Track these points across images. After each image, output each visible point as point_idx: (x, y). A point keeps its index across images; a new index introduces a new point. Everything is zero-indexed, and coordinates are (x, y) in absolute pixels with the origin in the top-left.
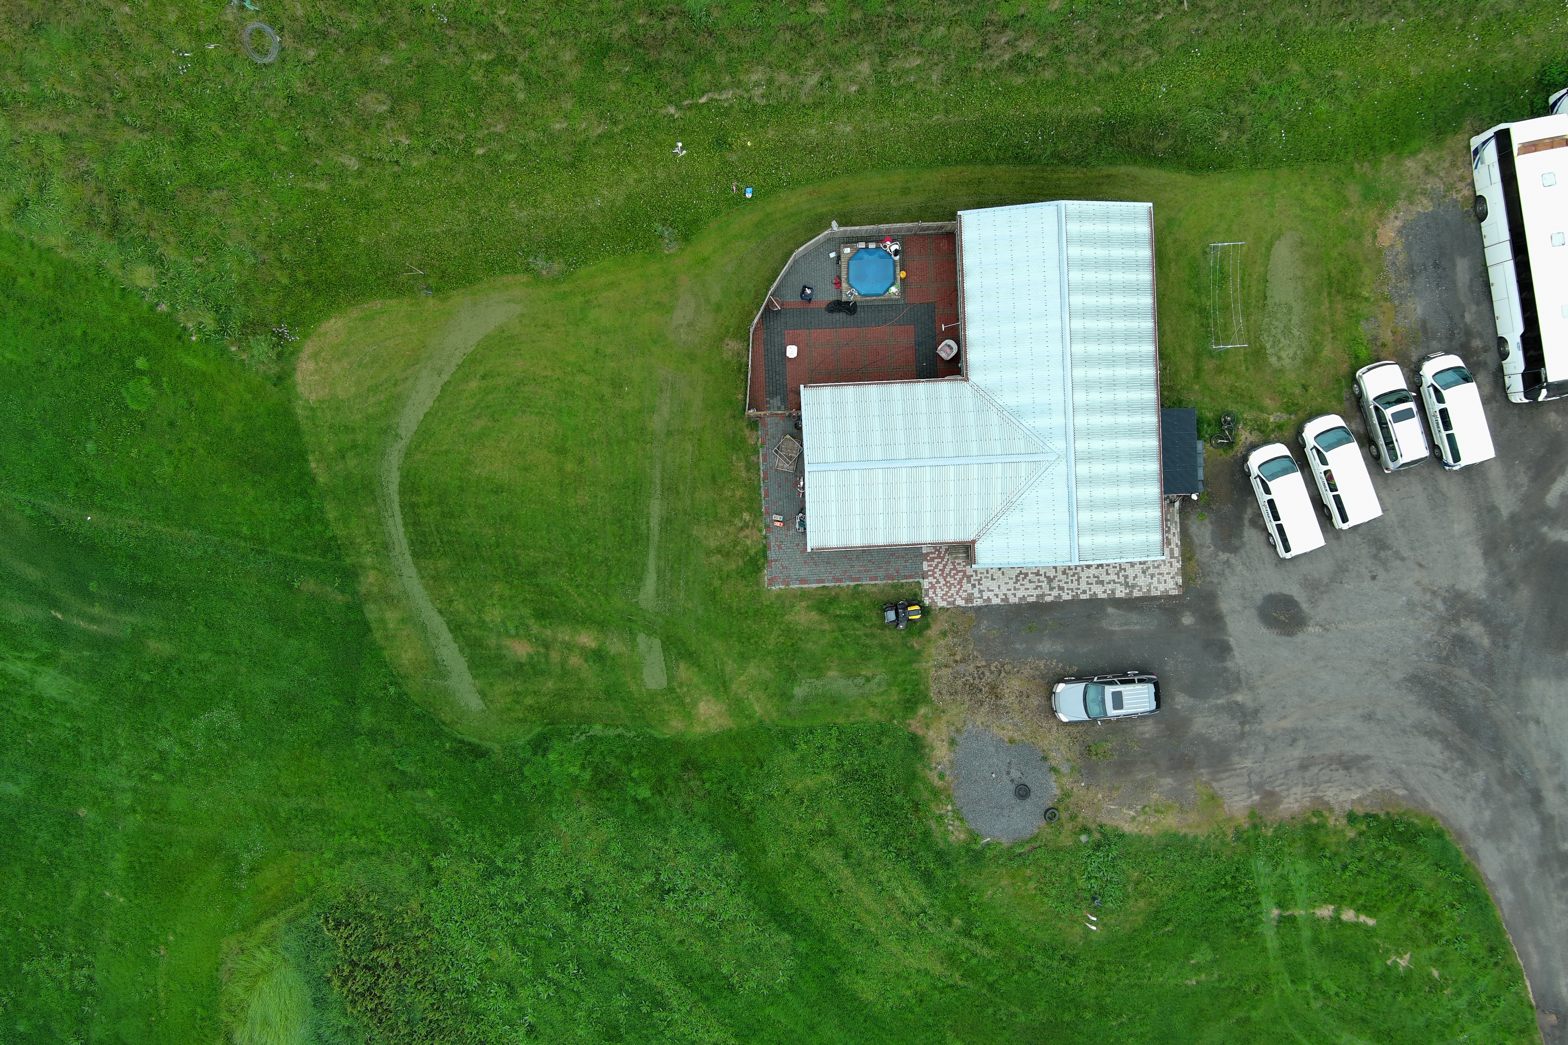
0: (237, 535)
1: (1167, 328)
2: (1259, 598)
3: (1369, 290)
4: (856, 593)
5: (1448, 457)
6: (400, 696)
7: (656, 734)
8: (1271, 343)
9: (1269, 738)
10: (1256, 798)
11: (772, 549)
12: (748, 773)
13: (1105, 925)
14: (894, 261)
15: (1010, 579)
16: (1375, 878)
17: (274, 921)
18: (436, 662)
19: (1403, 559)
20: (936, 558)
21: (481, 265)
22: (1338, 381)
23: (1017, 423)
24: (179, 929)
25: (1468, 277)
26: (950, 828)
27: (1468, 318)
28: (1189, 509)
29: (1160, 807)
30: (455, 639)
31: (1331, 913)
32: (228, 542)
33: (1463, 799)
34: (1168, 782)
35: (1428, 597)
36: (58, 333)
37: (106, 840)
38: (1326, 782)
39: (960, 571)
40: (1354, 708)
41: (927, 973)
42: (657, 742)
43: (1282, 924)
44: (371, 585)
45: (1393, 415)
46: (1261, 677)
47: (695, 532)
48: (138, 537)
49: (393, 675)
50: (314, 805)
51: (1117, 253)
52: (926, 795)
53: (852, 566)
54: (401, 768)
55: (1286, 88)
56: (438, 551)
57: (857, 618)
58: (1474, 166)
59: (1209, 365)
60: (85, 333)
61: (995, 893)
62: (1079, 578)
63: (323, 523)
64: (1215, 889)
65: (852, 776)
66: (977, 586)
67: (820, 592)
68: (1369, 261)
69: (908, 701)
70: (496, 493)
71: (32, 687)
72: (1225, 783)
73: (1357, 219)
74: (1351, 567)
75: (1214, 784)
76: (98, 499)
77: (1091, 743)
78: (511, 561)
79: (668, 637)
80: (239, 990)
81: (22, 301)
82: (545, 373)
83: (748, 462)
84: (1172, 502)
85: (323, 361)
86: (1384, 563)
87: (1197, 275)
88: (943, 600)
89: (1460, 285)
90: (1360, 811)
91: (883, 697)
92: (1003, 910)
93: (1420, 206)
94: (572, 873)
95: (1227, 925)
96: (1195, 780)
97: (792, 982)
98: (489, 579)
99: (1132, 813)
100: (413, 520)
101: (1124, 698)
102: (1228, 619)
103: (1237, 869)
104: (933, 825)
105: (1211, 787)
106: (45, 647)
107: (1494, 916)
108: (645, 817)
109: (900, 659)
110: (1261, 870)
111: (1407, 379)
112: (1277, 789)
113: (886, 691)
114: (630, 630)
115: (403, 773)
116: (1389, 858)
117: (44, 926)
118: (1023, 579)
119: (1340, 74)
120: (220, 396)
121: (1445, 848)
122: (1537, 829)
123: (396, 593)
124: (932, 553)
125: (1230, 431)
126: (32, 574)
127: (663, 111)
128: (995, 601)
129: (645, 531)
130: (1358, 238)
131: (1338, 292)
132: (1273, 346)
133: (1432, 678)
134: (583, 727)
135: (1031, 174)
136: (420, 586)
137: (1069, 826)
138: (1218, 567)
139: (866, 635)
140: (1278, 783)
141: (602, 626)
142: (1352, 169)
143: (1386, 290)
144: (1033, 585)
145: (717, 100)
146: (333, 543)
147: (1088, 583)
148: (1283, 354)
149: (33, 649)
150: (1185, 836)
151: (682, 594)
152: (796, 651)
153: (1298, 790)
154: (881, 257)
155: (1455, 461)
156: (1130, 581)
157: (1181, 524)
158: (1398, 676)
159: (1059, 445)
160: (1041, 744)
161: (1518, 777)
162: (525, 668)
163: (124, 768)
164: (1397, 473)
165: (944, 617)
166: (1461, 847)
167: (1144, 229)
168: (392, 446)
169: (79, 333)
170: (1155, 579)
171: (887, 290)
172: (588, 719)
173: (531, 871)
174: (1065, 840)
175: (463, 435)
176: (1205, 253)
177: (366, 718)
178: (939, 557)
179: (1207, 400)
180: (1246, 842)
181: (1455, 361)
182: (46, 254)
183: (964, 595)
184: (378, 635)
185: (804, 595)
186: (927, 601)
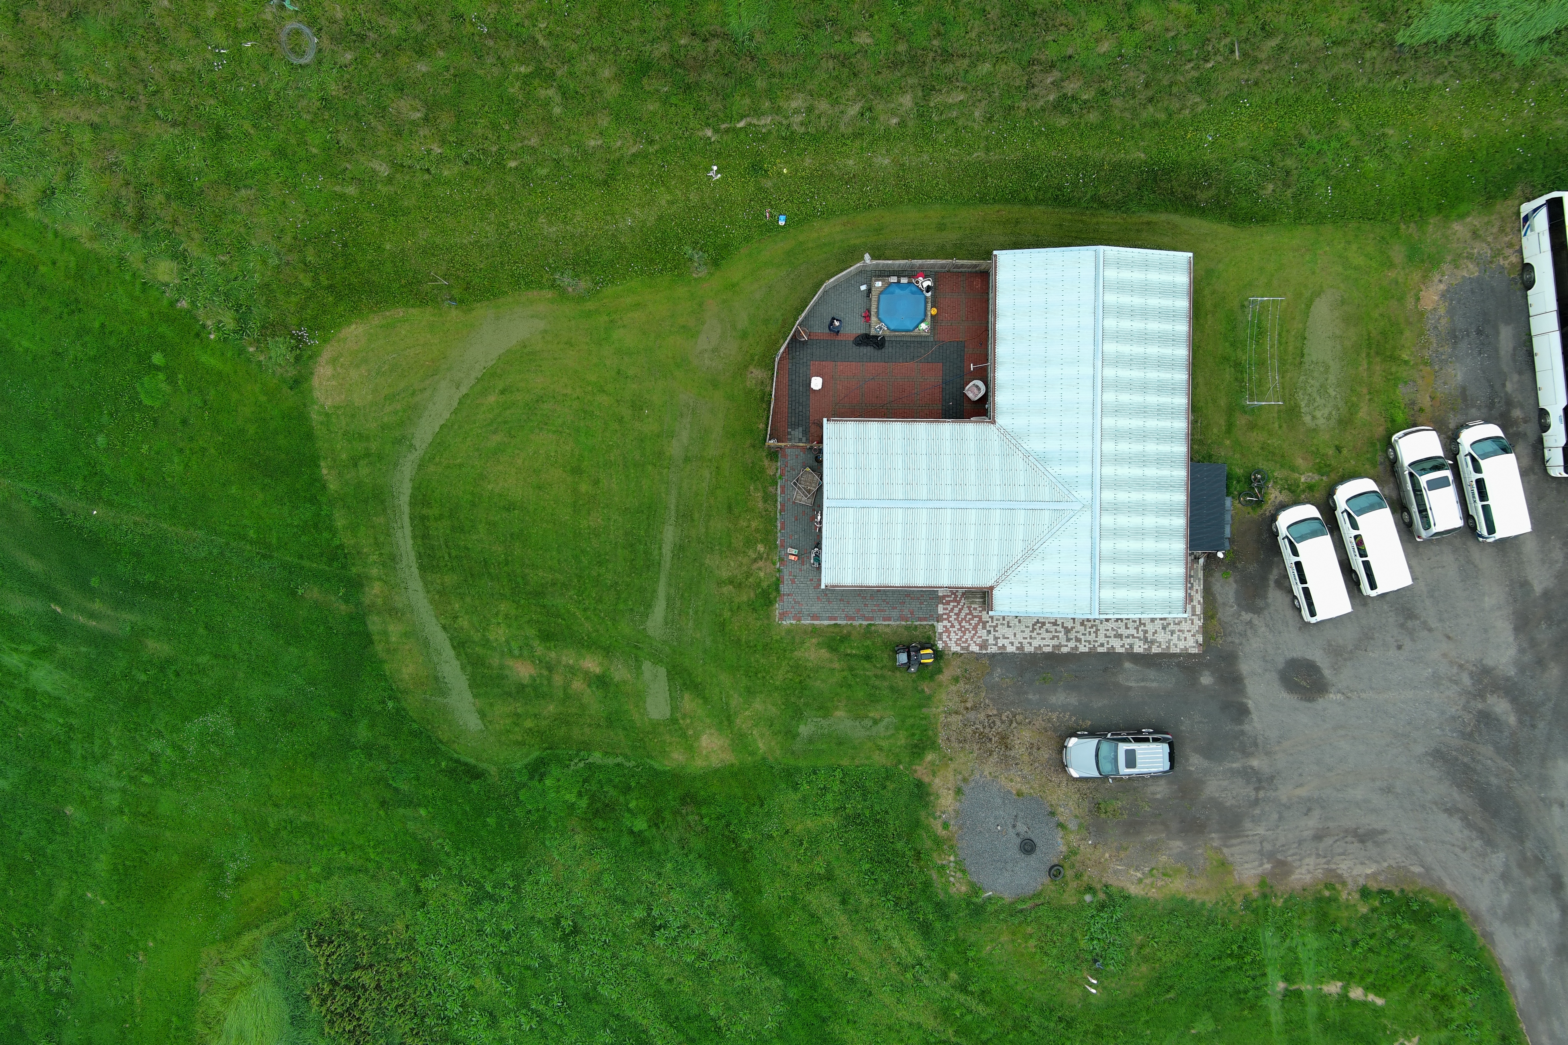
0: (243, 538)
1: (1201, 380)
2: (1281, 663)
3: (1409, 353)
4: (868, 633)
5: (1483, 529)
6: (398, 711)
7: (656, 765)
8: (1306, 401)
9: (1284, 805)
10: (1268, 866)
11: (786, 582)
12: (748, 811)
13: (1104, 988)
14: (926, 298)
15: (1027, 627)
16: (1386, 956)
17: (256, 933)
18: (436, 678)
19: (1430, 630)
20: (952, 601)
21: (507, 279)
22: (1373, 444)
23: (1043, 470)
24: (160, 935)
25: (1511, 346)
26: (952, 879)
27: (1509, 387)
28: (1214, 567)
29: (1168, 870)
30: (458, 655)
31: (1338, 990)
32: (234, 544)
33: (1482, 881)
34: (1177, 845)
35: (1455, 670)
36: (76, 324)
37: (91, 840)
38: (1340, 855)
39: (976, 617)
40: (1373, 780)
41: (920, 1027)
42: (657, 773)
43: (1287, 998)
44: (376, 596)
45: (1428, 482)
46: (1279, 742)
47: (707, 561)
48: (143, 534)
49: (392, 689)
50: (304, 818)
51: (1154, 302)
52: (929, 843)
53: (866, 605)
54: (394, 785)
55: (1334, 144)
56: (446, 565)
57: (868, 658)
58: (1523, 233)
59: (1241, 421)
60: (103, 325)
61: (994, 948)
62: (1097, 630)
63: (331, 530)
64: (1220, 958)
65: (855, 820)
66: (992, 633)
67: (831, 630)
68: (1411, 323)
69: (916, 746)
70: (508, 510)
71: (27, 680)
72: (1236, 849)
73: (1400, 280)
74: (1376, 635)
75: (1225, 850)
76: (105, 494)
77: (1100, 801)
78: (519, 580)
79: (674, 667)
80: (216, 1002)
81: (42, 289)
82: (565, 392)
83: (765, 492)
84: (1197, 559)
85: (341, 367)
86: (1411, 633)
87: (1234, 328)
88: (957, 645)
89: (1502, 353)
90: (1374, 886)
91: (891, 741)
92: (1001, 967)
93: (1465, 270)
94: (562, 902)
95: (1231, 996)
96: (1205, 844)
97: (781, 1028)
98: (495, 597)
99: (1139, 875)
100: (422, 534)
101: (1138, 756)
102: (1246, 681)
103: (1245, 939)
104: (934, 875)
105: (1222, 853)
106: (43, 640)
107: (1508, 1003)
108: (640, 850)
109: (909, 703)
110: (1269, 941)
111: (1444, 447)
112: (1289, 859)
113: (893, 735)
114: (636, 657)
115: (396, 790)
116: (1401, 936)
117: (23, 924)
118: (1040, 628)
119: (1391, 132)
120: (235, 396)
121: (1460, 930)
122: (1556, 915)
123: (400, 606)
124: (948, 596)
125: (1260, 489)
126: (34, 565)
127: (700, 134)
128: (1010, 649)
129: (657, 557)
130: (1401, 299)
131: (1377, 353)
132: (1307, 405)
133: (1454, 753)
134: (582, 753)
135: (1069, 217)
136: (426, 601)
137: (1074, 884)
138: (1240, 628)
139: (876, 676)
140: (1291, 852)
141: (607, 651)
142: (1398, 229)
143: (1426, 354)
144: (1050, 635)
145: (755, 126)
146: (339, 551)
147: (1106, 636)
148: (1318, 414)
149: (30, 642)
150: (1192, 901)
151: (691, 624)
152: (804, 688)
153: (1311, 861)
154: (913, 293)
155: (1489, 534)
156: (1150, 636)
157: (1205, 581)
158: (1419, 749)
159: (1084, 494)
160: (1049, 798)
161: (1539, 861)
162: (527, 690)
163: (114, 769)
164: (1429, 541)
165: (956, 662)
166: (1477, 930)
167: (1183, 279)
168: (405, 457)
169: (97, 325)
170: (1175, 636)
171: (917, 326)
172: (587, 746)
173: (520, 899)
174: (1069, 898)
175: (478, 450)
176: (1243, 306)
177: (362, 732)
178: (955, 600)
179: (1237, 456)
180: (1255, 911)
181: (1494, 430)
182: (69, 243)
183: (979, 641)
184: (379, 648)
185: (815, 631)
186: (940, 645)
